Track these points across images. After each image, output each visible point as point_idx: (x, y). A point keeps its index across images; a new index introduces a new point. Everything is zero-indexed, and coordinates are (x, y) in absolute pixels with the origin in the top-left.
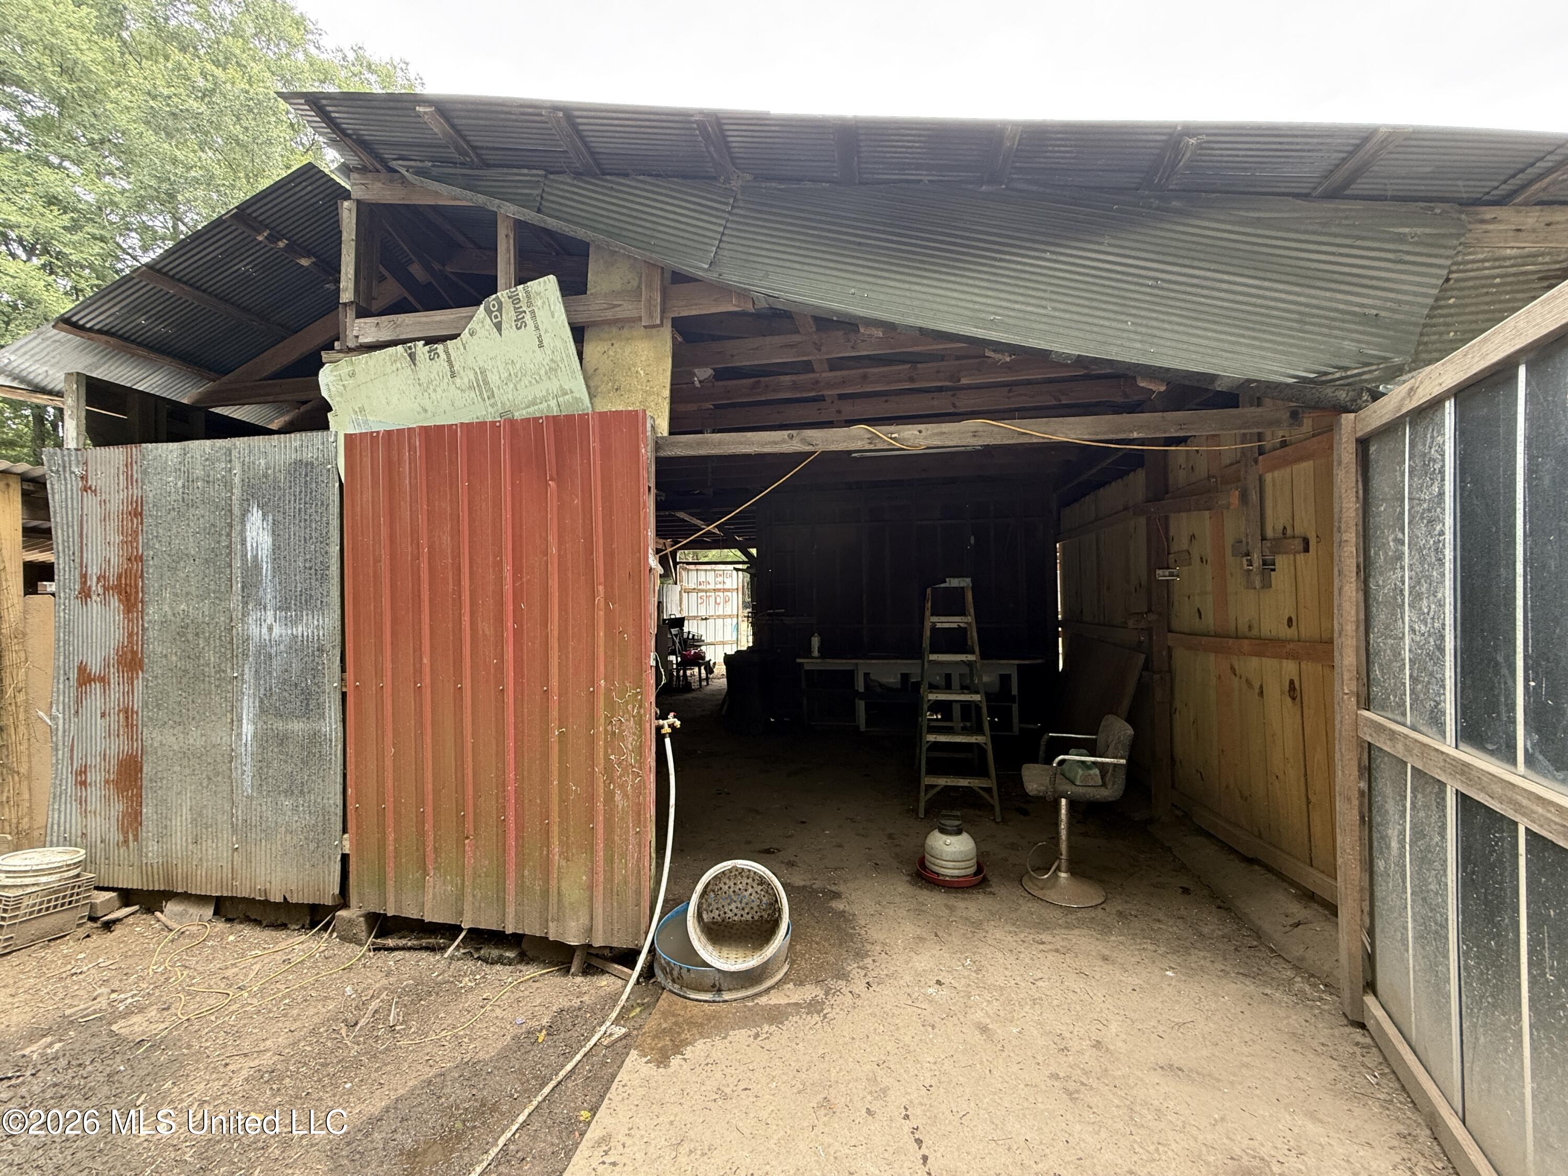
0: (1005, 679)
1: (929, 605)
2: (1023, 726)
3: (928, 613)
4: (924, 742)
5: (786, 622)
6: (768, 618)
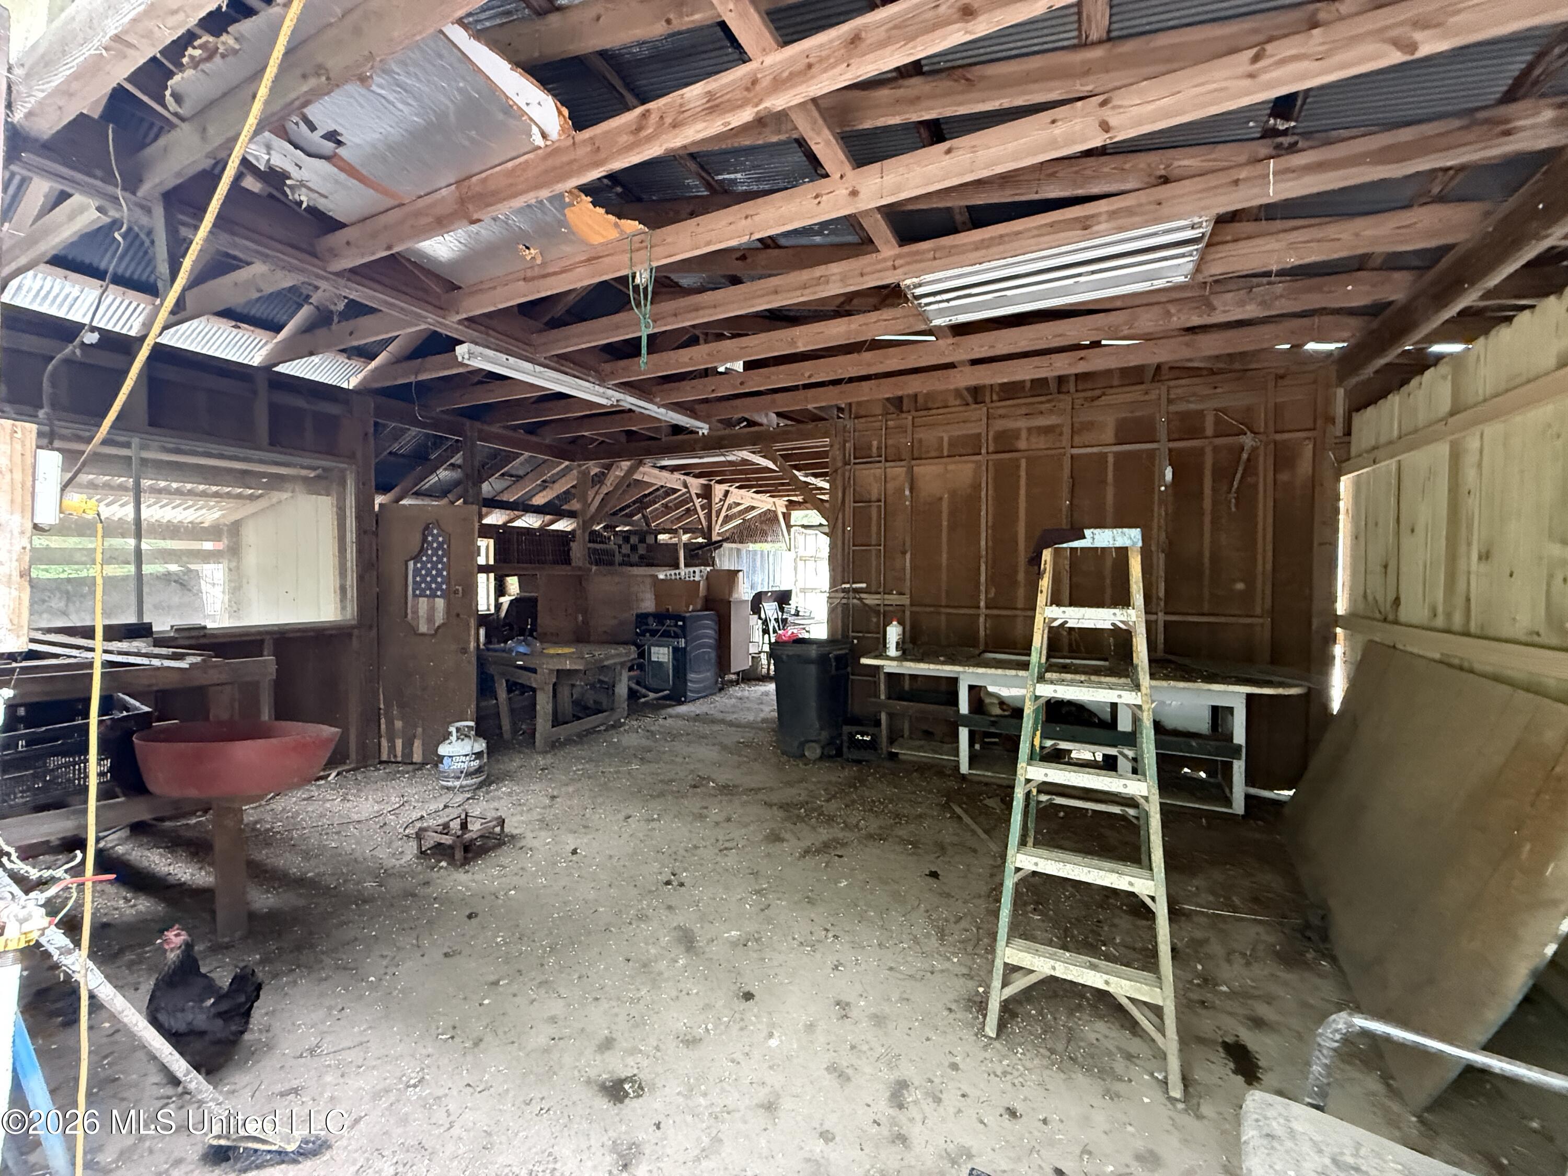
0: (1219, 714)
1: (1045, 583)
2: (1253, 791)
3: (1042, 599)
4: (1010, 867)
5: (867, 602)
6: (842, 595)
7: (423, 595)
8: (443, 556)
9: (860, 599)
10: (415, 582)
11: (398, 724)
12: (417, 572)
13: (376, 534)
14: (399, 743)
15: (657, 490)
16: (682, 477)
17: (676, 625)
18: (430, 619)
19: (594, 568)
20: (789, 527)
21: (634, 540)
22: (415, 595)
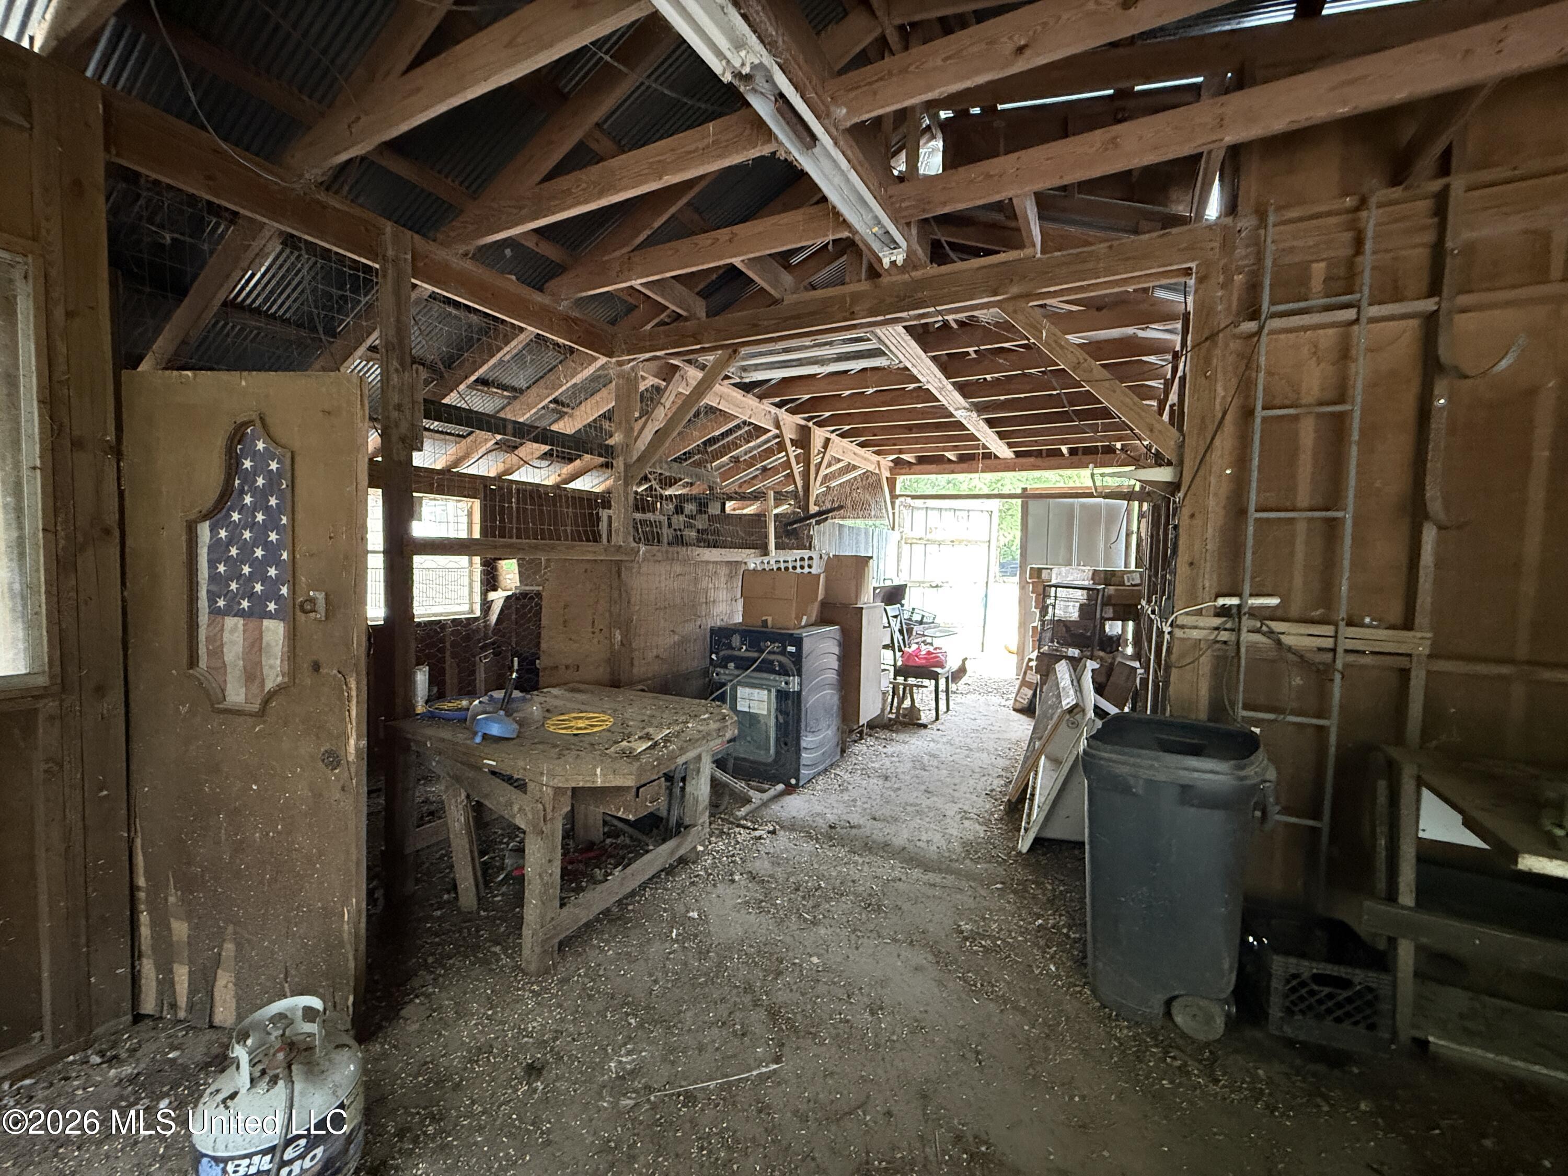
5: (1287, 640)
6: (1217, 621)
7: (232, 610)
8: (280, 509)
9: (1270, 633)
10: (214, 577)
11: (180, 929)
12: (218, 550)
13: (117, 451)
14: (182, 975)
15: (738, 427)
16: (774, 410)
17: (783, 652)
18: (252, 674)
19: (643, 548)
20: (894, 497)
21: (690, 508)
22: (215, 612)
